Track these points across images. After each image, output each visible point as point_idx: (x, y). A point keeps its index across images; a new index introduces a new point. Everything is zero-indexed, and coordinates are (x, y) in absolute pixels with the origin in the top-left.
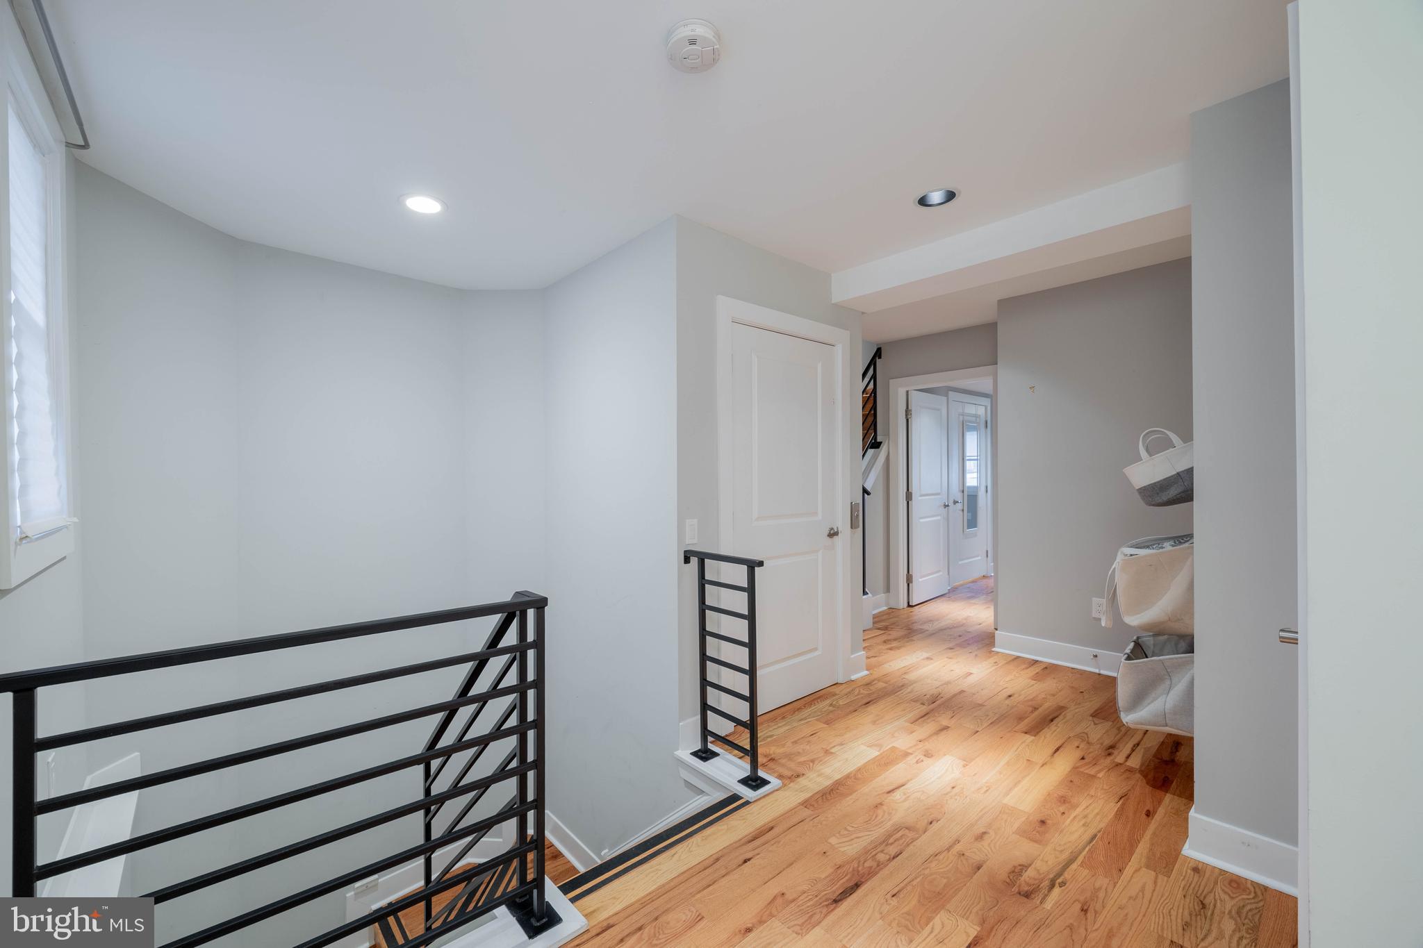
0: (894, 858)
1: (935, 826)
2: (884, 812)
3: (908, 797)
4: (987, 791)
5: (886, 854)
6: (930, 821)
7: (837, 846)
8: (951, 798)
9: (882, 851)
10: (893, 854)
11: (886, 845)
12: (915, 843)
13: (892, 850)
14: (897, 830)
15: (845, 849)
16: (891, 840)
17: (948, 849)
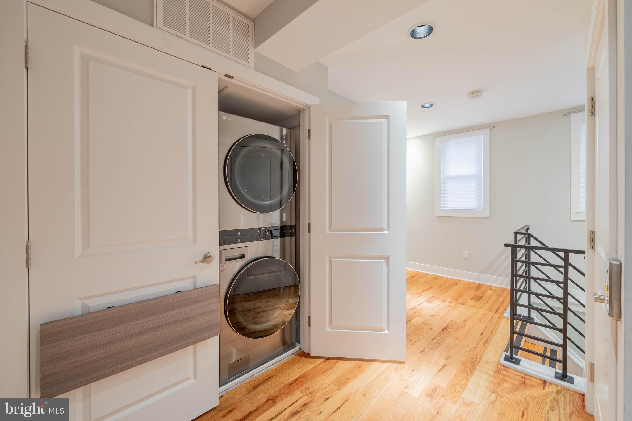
0: (434, 338)
1: (421, 350)
2: (444, 355)
3: (435, 364)
4: (396, 369)
5: (437, 339)
6: (423, 352)
7: (455, 341)
8: (414, 364)
9: (439, 340)
10: (435, 339)
11: (438, 342)
12: (428, 343)
13: (435, 341)
14: (436, 348)
15: (452, 340)
16: (437, 344)
17: (415, 342)
